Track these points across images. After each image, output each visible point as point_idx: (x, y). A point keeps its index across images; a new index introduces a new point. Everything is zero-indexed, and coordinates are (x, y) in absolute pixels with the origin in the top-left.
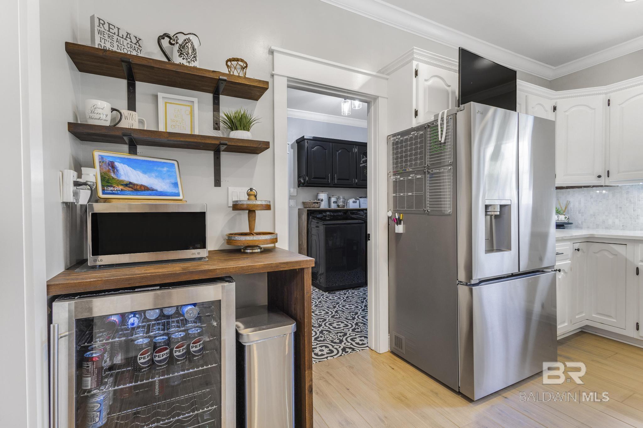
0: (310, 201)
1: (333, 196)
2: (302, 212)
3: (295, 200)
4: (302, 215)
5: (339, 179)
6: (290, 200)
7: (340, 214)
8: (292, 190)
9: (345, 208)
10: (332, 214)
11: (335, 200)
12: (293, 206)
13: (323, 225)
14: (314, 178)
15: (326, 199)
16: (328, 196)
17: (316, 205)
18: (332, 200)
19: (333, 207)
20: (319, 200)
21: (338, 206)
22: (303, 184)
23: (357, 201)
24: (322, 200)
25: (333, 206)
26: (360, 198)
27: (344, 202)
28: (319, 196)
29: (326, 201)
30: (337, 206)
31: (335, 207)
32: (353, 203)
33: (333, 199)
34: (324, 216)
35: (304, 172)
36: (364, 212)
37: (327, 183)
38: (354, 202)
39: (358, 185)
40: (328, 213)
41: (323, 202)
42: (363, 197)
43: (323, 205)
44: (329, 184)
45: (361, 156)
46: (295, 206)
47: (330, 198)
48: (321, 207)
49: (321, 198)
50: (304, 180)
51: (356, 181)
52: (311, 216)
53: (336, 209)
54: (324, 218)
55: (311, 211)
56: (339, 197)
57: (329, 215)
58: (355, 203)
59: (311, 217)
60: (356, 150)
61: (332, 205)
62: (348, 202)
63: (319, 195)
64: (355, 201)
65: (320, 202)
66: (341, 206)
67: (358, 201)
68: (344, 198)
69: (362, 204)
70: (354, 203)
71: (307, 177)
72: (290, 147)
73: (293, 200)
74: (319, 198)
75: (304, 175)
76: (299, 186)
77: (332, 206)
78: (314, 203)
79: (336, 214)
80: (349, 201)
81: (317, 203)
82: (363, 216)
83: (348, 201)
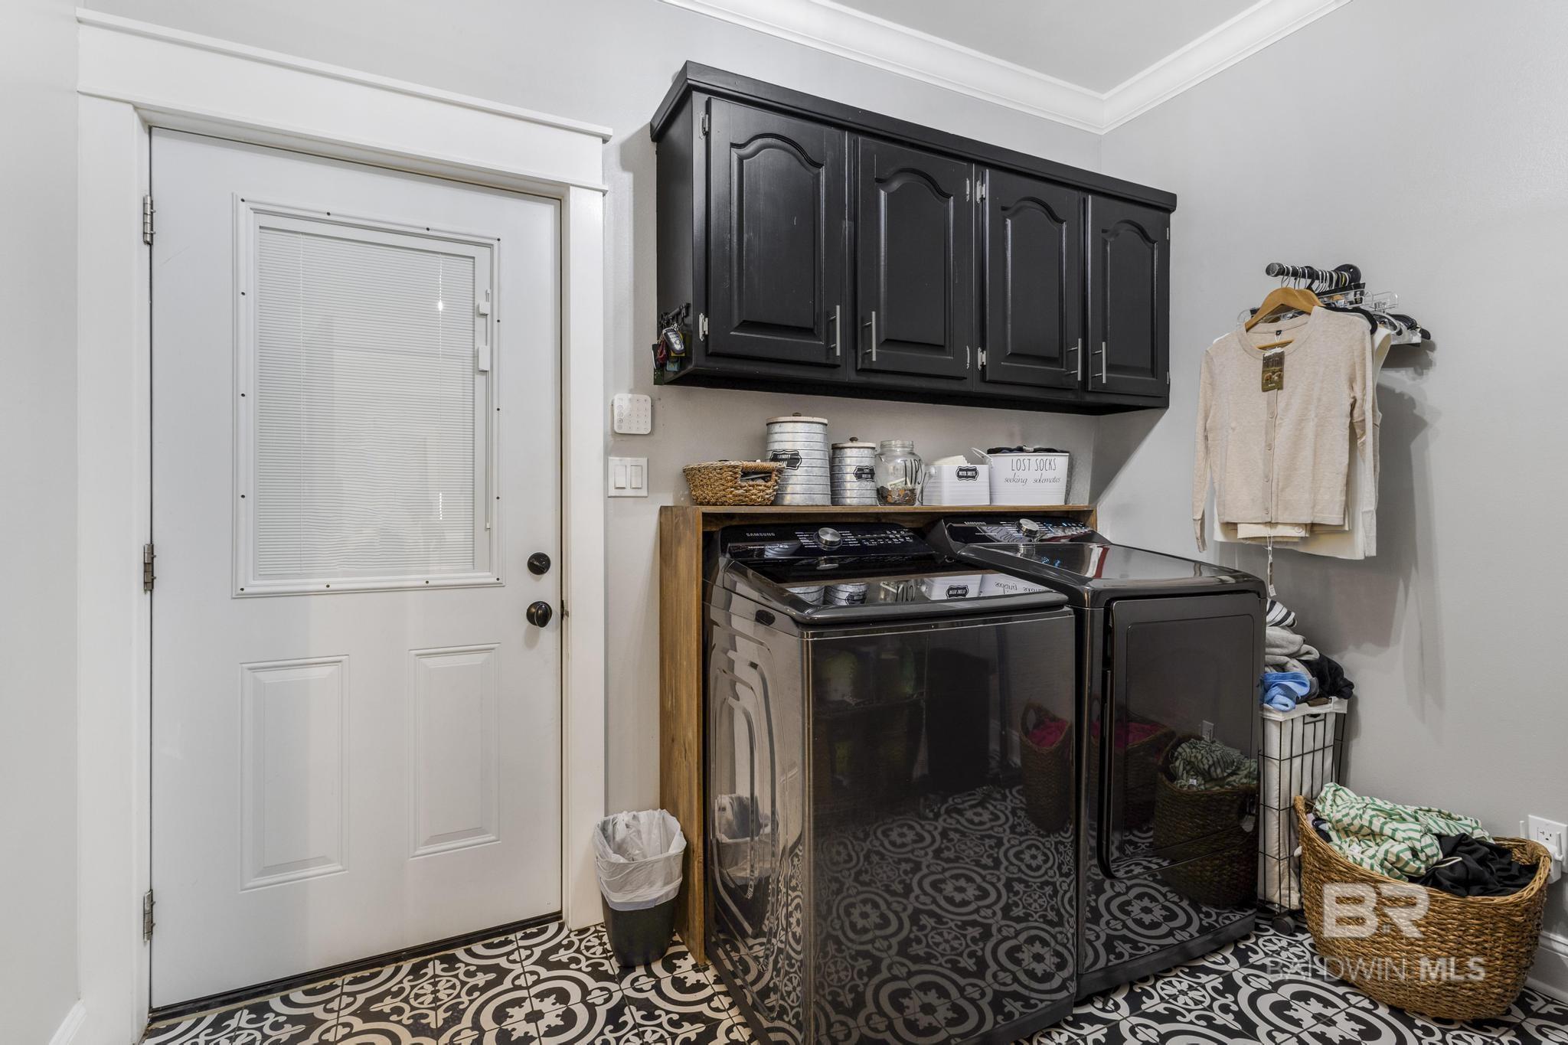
0: (719, 464)
1: (852, 440)
2: (677, 526)
3: (643, 461)
4: (679, 542)
5: (887, 340)
6: (614, 460)
7: (896, 537)
8: (623, 400)
9: (917, 506)
10: (851, 540)
11: (866, 462)
12: (628, 492)
13: (796, 631)
14: (746, 325)
15: (818, 455)
16: (827, 436)
17: (760, 490)
18: (848, 461)
19: (855, 502)
20: (775, 458)
21: (882, 494)
22: (683, 359)
23: (979, 467)
24: (794, 460)
25: (857, 495)
26: (991, 451)
27: (912, 474)
28: (776, 437)
29: (819, 463)
30: (874, 494)
31: (868, 501)
32: (959, 477)
33: (854, 458)
34: (802, 550)
35: (687, 291)
36: (1020, 526)
37: (823, 360)
38: (966, 474)
39: (990, 382)
40: (828, 536)
41: (797, 472)
42: (1011, 450)
43: (798, 489)
44: (835, 366)
45: (1005, 226)
46: (645, 493)
47: (835, 448)
48: (788, 499)
49: (788, 446)
50: (688, 336)
51: (982, 357)
52: (724, 552)
53: (871, 510)
54: (803, 562)
55: (728, 523)
56: (882, 446)
57: (832, 543)
58: (971, 482)
59: (723, 561)
60: (982, 191)
61: (848, 486)
62: (931, 476)
63: (777, 428)
64: (967, 470)
65: (780, 471)
66: (895, 497)
67: (982, 469)
68: (912, 453)
69: (1001, 486)
70: (964, 482)
71: (706, 316)
72: (614, 158)
73: (628, 460)
74: (777, 447)
75: (688, 307)
76: (661, 377)
77: (848, 494)
78: (746, 473)
79: (872, 540)
80: (939, 469)
81: (766, 474)
82: (1016, 549)
83: (933, 471)
